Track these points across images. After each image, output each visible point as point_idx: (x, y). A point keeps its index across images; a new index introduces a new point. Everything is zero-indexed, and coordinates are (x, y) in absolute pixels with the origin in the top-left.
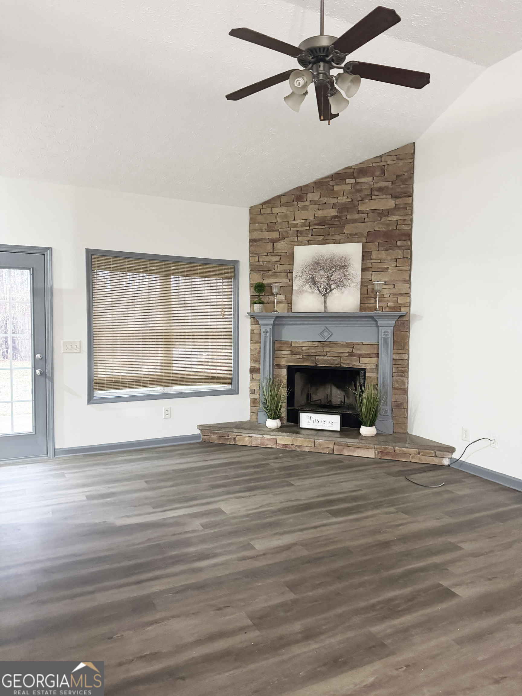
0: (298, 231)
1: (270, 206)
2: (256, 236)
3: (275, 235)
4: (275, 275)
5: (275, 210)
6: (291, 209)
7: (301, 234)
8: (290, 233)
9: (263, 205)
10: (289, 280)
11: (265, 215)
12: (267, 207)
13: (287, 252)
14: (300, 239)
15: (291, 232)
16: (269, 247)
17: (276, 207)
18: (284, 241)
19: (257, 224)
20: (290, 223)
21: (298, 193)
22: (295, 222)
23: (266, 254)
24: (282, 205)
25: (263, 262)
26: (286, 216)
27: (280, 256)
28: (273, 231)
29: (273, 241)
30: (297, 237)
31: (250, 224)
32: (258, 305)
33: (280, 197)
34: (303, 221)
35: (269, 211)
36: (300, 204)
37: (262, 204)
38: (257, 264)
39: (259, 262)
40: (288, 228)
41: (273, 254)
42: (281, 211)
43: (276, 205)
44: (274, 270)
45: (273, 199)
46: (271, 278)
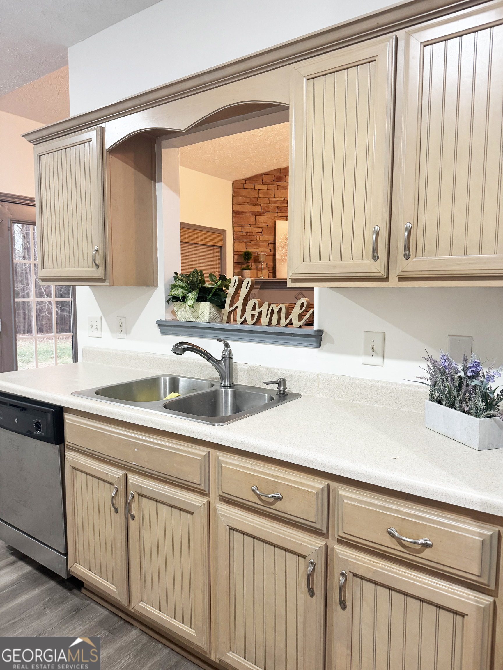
0: (277, 207)
1: (253, 182)
2: (238, 208)
3: (257, 209)
4: (257, 244)
5: (257, 187)
6: (272, 187)
7: (280, 210)
8: (271, 209)
9: (246, 181)
10: (270, 250)
11: (248, 190)
12: (250, 183)
13: (267, 225)
14: (279, 214)
15: (271, 208)
16: (252, 219)
17: (259, 184)
18: (265, 215)
19: (240, 198)
20: (270, 199)
21: (279, 174)
22: (275, 199)
23: (249, 225)
24: (263, 183)
25: (246, 232)
26: (267, 193)
27: (262, 228)
28: (255, 205)
29: (255, 214)
30: (277, 212)
31: (233, 196)
32: (248, 271)
33: (262, 175)
34: (282, 199)
35: (252, 186)
36: (279, 184)
37: (245, 180)
38: (241, 234)
39: (242, 232)
40: (269, 203)
41: (255, 225)
42: (263, 188)
43: (259, 182)
44: (257, 240)
45: (256, 177)
46: (254, 247)
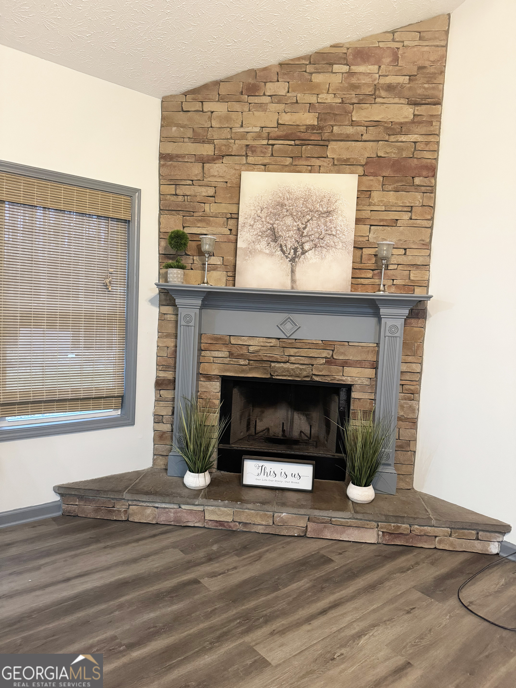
0: (247, 145)
1: (200, 97)
2: (171, 149)
3: (207, 150)
4: (205, 219)
5: (208, 107)
6: (237, 106)
7: (253, 152)
8: (234, 149)
9: (186, 96)
10: (229, 231)
11: (189, 114)
12: (194, 99)
13: (227, 182)
14: (251, 160)
15: (235, 147)
16: (196, 170)
17: (210, 100)
18: (222, 163)
19: (174, 129)
20: (234, 130)
21: (251, 81)
22: (242, 130)
23: (190, 182)
24: (222, 99)
25: (184, 196)
26: (227, 119)
27: (215, 187)
28: (204, 142)
29: (203, 161)
30: (247, 156)
31: (162, 126)
32: (175, 271)
33: (217, 83)
34: (257, 129)
35: (198, 106)
36: (252, 99)
37: (185, 94)
38: (173, 198)
39: (176, 195)
40: (231, 138)
41: (200, 182)
42: (220, 108)
43: (211, 97)
44: (204, 211)
45: (205, 87)
46: (199, 225)
